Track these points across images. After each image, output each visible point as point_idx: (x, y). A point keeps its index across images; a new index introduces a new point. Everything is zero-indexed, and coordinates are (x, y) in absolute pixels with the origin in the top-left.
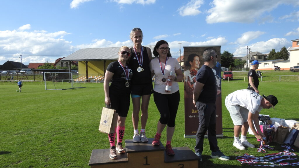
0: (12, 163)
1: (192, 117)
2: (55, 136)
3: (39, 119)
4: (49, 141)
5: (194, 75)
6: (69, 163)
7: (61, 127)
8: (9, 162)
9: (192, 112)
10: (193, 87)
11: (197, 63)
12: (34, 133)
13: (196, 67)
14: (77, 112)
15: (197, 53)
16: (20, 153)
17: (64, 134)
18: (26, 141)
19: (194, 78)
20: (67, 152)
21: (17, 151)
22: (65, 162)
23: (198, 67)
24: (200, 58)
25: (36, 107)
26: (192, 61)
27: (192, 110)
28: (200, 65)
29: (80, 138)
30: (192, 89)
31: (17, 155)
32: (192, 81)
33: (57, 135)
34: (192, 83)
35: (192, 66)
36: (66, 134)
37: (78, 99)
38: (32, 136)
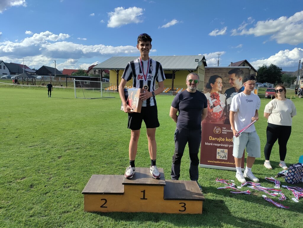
0: (16, 179)
1: (209, 144)
2: (67, 151)
3: (58, 130)
4: (59, 157)
5: (214, 99)
6: (70, 185)
7: (76, 142)
8: (14, 178)
9: (210, 139)
10: (212, 111)
11: (219, 85)
12: (48, 147)
13: (217, 90)
14: (98, 125)
15: (220, 75)
16: (27, 168)
17: (77, 150)
18: (37, 155)
19: (214, 102)
20: (72, 172)
21: (25, 166)
22: (66, 184)
23: (221, 90)
24: (223, 80)
25: (59, 116)
26: (213, 83)
27: (210, 137)
28: (222, 88)
29: (91, 156)
30: (212, 113)
31: (23, 170)
32: (212, 105)
33: (69, 151)
34: (212, 108)
35: (213, 88)
36: (78, 150)
37: (103, 111)
38: (45, 149)
